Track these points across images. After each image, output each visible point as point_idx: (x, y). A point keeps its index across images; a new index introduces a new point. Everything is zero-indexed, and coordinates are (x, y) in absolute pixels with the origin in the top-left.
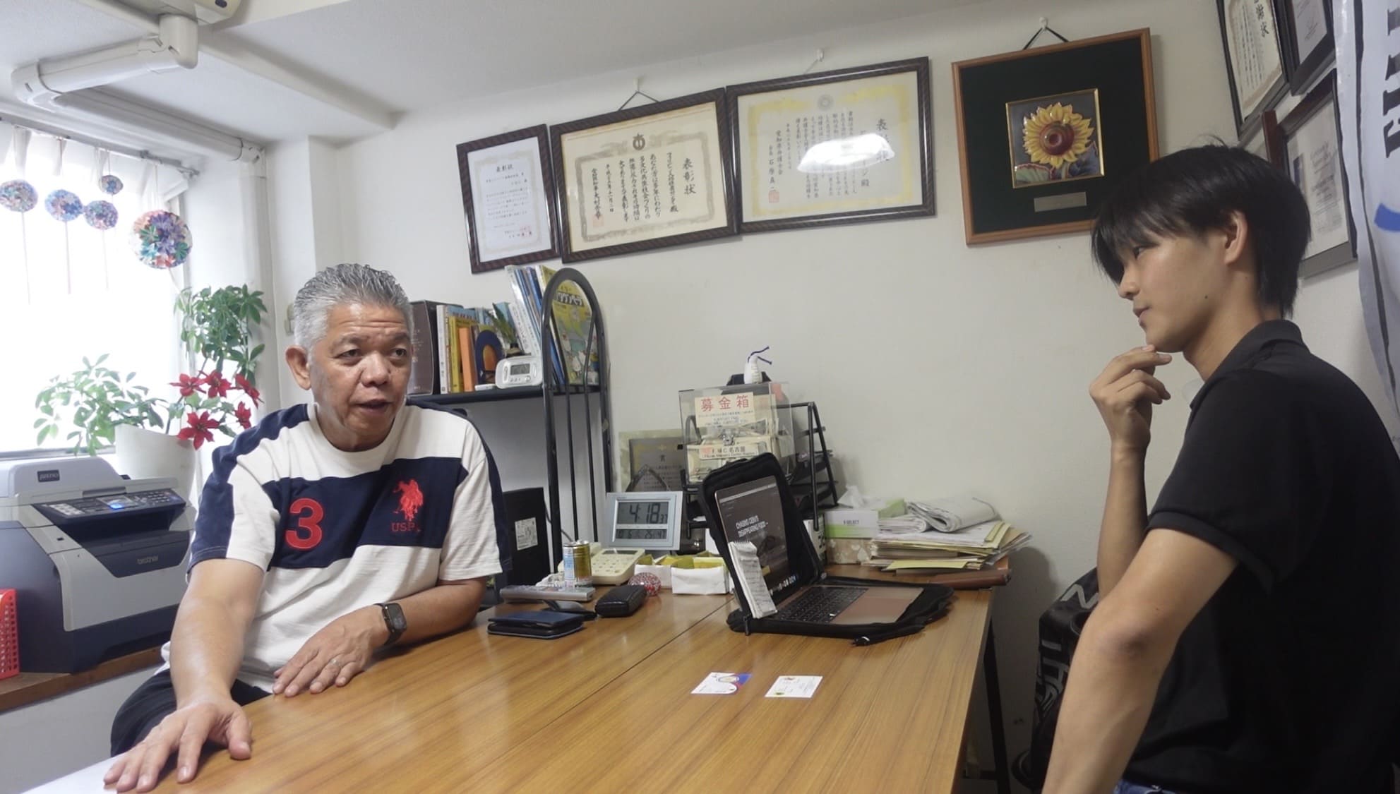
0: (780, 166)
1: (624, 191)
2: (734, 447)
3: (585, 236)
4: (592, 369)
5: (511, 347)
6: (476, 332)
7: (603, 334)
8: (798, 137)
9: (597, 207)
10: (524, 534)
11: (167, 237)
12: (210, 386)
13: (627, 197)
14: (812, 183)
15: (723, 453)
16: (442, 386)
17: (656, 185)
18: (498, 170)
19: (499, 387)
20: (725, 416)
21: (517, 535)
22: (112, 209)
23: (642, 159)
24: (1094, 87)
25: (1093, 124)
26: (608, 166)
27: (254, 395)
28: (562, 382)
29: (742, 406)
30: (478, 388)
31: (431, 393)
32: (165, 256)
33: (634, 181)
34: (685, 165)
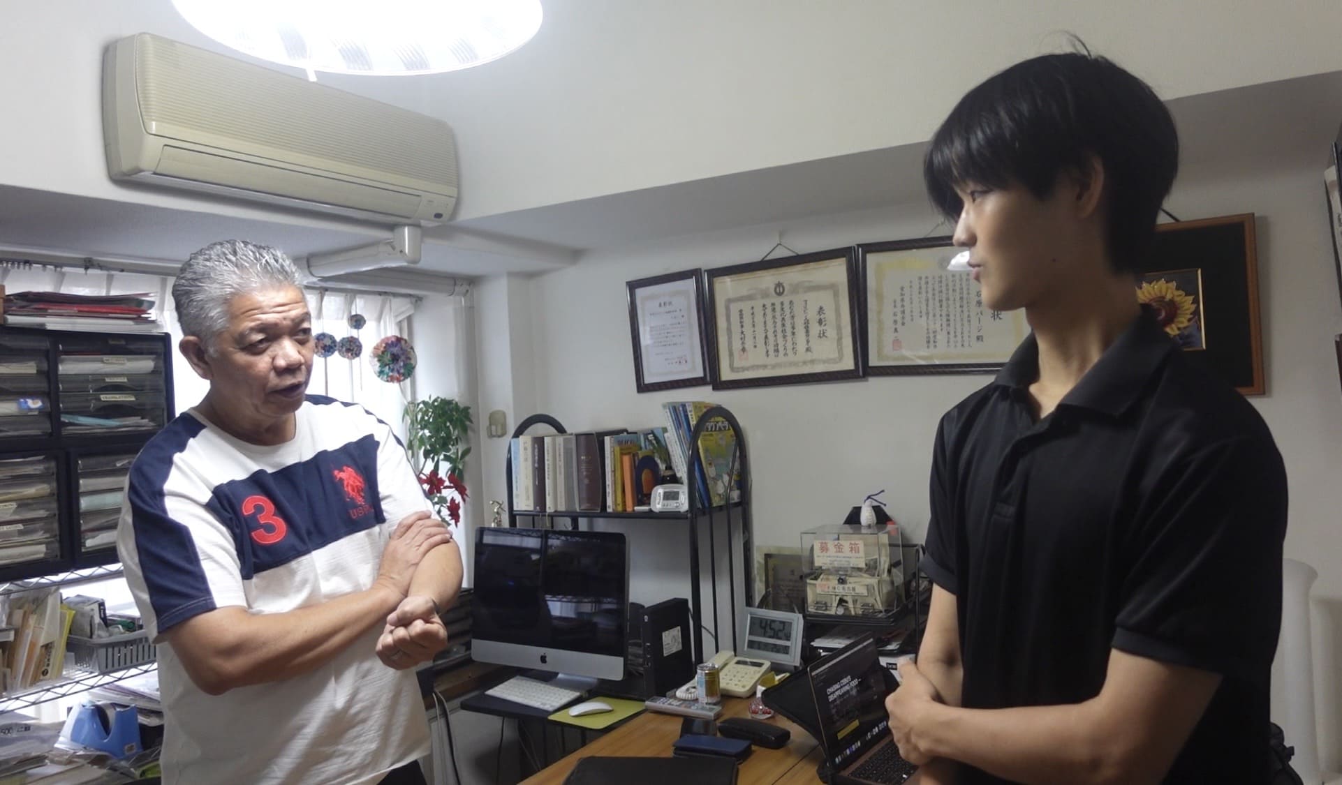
0: (903, 318)
1: (766, 331)
2: (846, 586)
3: (732, 369)
4: (735, 488)
5: (666, 468)
6: (636, 458)
7: (746, 456)
8: (920, 293)
9: (743, 343)
10: (670, 642)
11: (398, 360)
12: (429, 486)
13: (768, 336)
14: (931, 335)
15: (837, 590)
16: (608, 504)
17: (793, 328)
18: (660, 305)
19: (654, 509)
20: (838, 559)
21: (664, 643)
22: (358, 344)
23: (782, 304)
24: (1198, 268)
25: (1196, 301)
26: (753, 308)
27: (462, 492)
28: (707, 505)
29: (854, 552)
30: (637, 508)
31: (599, 511)
32: (396, 375)
33: (775, 322)
34: (819, 312)
